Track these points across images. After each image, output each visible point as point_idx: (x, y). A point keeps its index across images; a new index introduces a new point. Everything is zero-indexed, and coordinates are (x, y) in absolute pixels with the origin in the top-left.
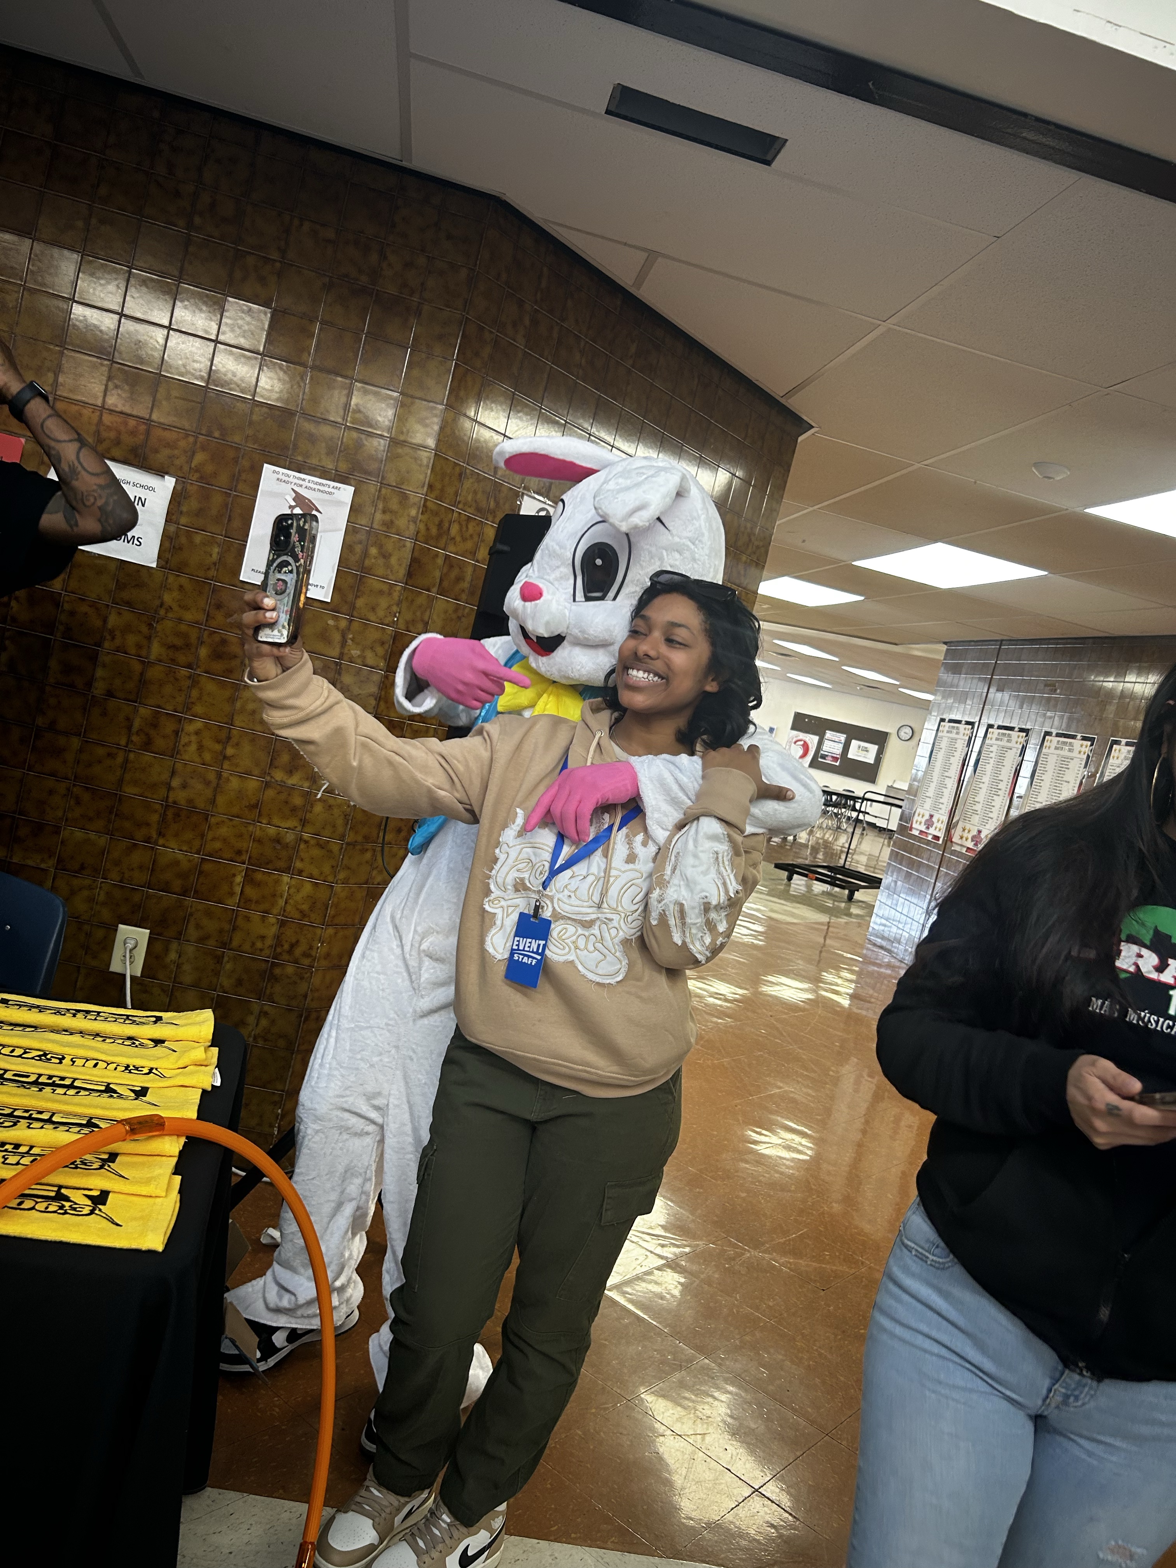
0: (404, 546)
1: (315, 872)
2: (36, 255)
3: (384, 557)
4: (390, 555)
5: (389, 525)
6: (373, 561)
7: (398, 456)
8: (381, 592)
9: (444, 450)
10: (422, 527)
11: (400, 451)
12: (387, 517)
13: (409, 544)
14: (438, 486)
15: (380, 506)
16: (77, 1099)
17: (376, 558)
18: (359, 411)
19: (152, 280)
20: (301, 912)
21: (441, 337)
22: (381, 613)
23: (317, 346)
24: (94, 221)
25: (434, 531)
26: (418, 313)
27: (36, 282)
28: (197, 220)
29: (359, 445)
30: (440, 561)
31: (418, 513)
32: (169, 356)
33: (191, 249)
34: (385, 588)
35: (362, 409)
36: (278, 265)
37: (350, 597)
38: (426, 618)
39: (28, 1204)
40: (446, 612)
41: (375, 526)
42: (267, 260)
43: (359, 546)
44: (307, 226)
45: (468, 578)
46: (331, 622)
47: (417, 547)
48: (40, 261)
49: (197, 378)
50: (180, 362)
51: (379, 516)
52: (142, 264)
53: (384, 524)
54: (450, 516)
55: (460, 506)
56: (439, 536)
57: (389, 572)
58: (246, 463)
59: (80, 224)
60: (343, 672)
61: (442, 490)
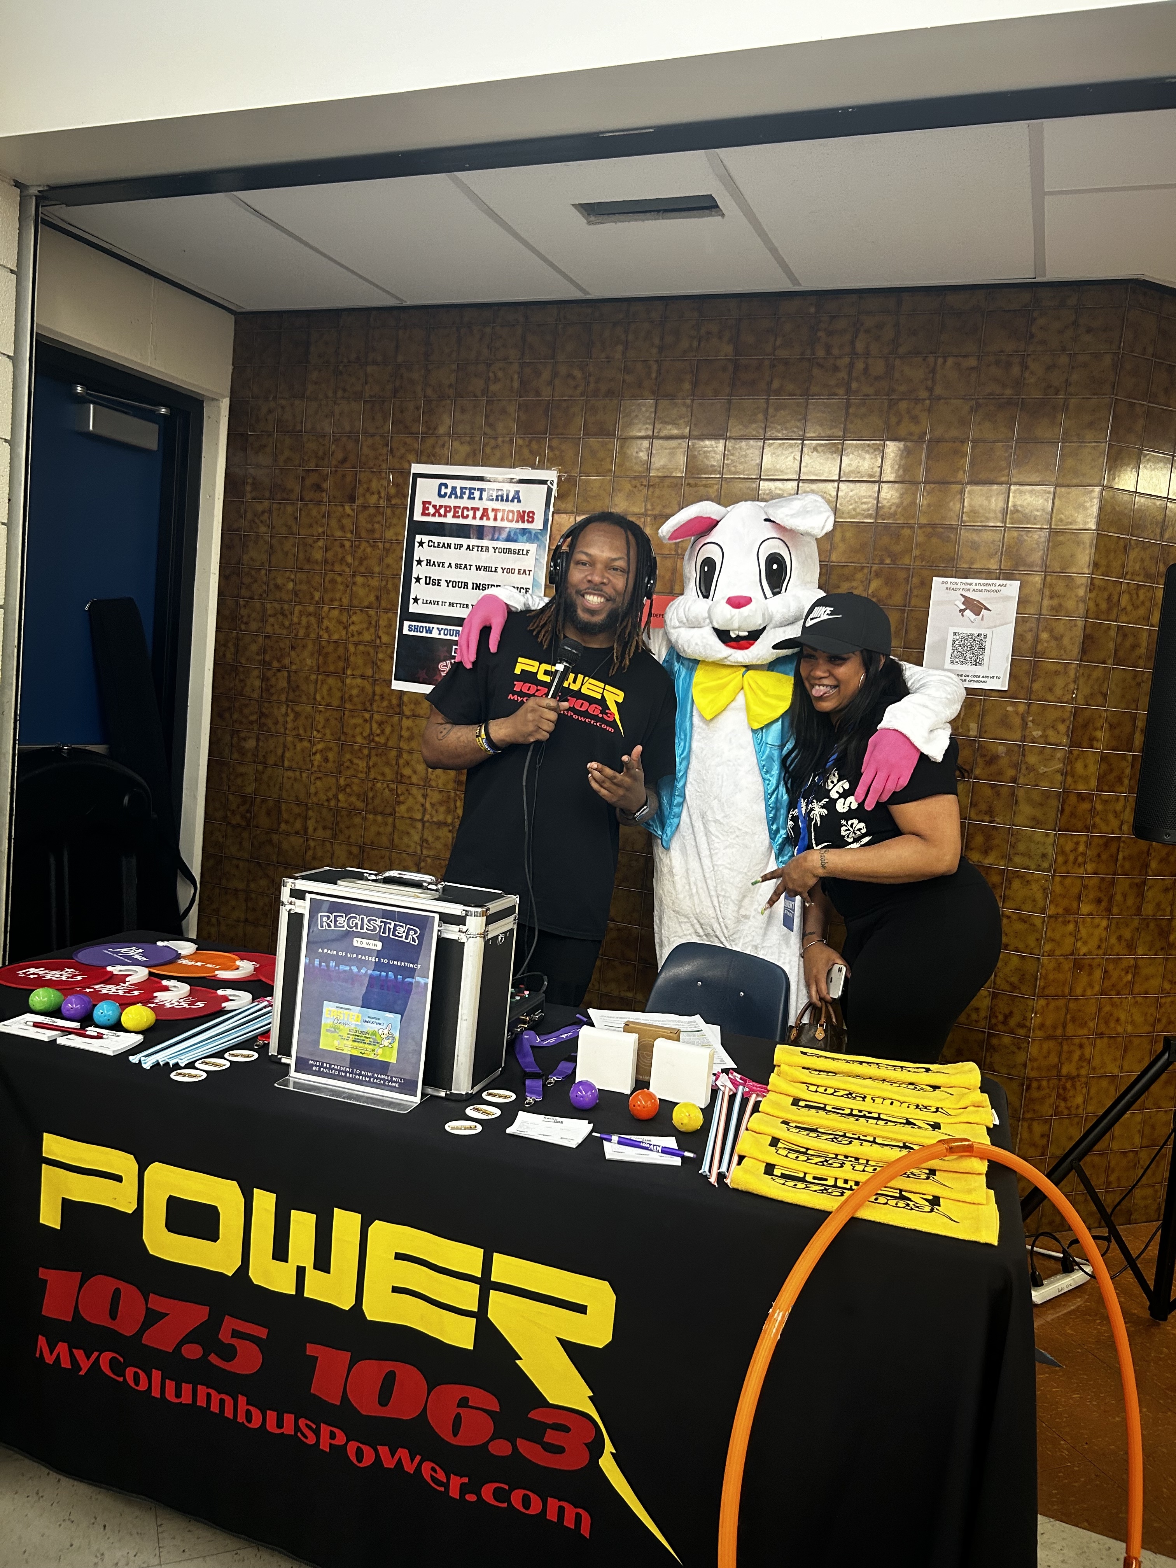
0: (1076, 626)
1: (1021, 946)
2: (729, 451)
3: (1056, 639)
4: (1062, 637)
5: (1057, 609)
6: (1045, 644)
7: (1061, 543)
8: (1057, 673)
9: (1105, 529)
10: (1091, 604)
11: (1061, 538)
12: (1055, 602)
13: (1080, 623)
14: (1104, 562)
15: (1047, 592)
16: (886, 1127)
17: (1048, 642)
18: (1018, 511)
19: (821, 445)
20: (1011, 984)
21: (1091, 425)
22: (1058, 692)
23: (971, 462)
24: (771, 411)
25: (1104, 606)
26: (1065, 408)
27: (731, 473)
28: (854, 385)
29: (1020, 542)
30: (1113, 633)
31: (1086, 591)
32: (841, 504)
33: (851, 410)
34: (1060, 668)
35: (1019, 508)
36: (928, 402)
37: (1026, 682)
38: (1105, 691)
39: (882, 1200)
40: (1124, 680)
41: (1044, 612)
42: (917, 400)
43: (1030, 633)
44: (950, 361)
45: (1144, 644)
46: (1010, 709)
47: (1088, 625)
48: (732, 454)
49: (866, 517)
50: (851, 507)
51: (1046, 603)
52: (812, 435)
53: (1052, 608)
54: (1119, 588)
55: (1128, 577)
56: (1110, 609)
57: (1062, 652)
58: (915, 580)
59: (760, 416)
60: (1027, 753)
61: (1108, 566)
